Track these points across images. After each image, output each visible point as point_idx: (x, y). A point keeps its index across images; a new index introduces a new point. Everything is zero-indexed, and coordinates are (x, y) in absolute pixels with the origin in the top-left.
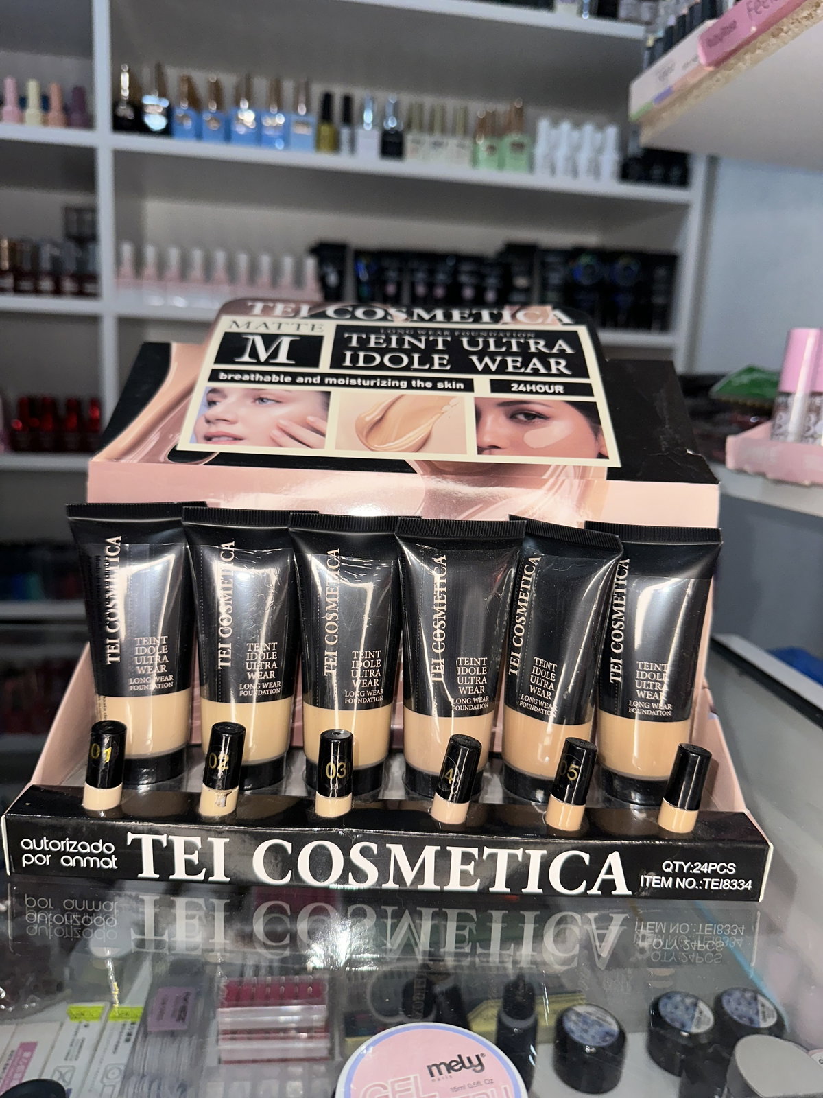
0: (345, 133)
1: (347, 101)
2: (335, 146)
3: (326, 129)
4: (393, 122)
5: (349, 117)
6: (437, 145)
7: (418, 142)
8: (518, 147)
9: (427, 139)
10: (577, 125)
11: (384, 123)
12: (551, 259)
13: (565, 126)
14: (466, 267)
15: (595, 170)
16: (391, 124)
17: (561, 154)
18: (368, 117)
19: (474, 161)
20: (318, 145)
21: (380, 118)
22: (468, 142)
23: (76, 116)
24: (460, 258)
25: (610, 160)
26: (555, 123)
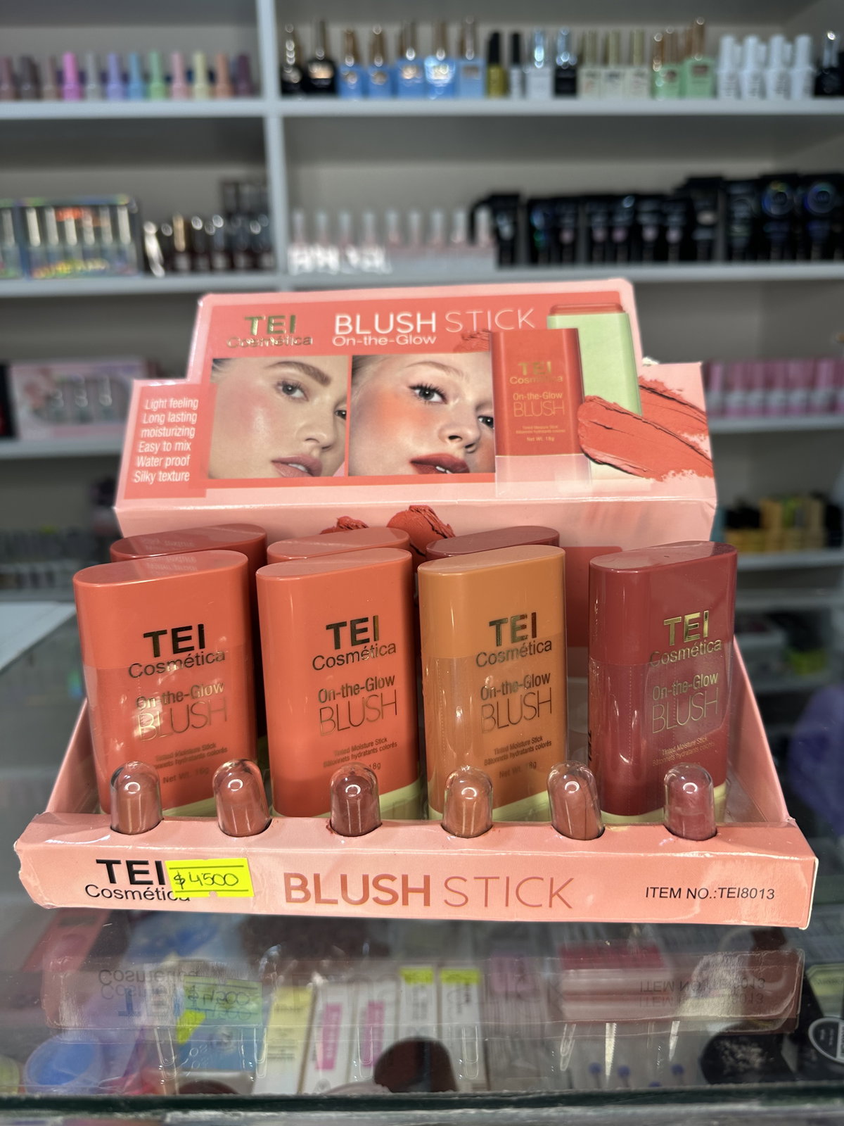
0: (515, 74)
1: (516, 38)
2: (505, 89)
3: (495, 72)
4: (565, 58)
5: (519, 56)
6: (613, 76)
7: (592, 75)
8: (702, 70)
9: (603, 71)
10: (765, 39)
11: (557, 61)
12: (737, 191)
13: (751, 41)
14: (647, 206)
15: (785, 88)
16: (563, 59)
17: (748, 72)
18: (539, 55)
19: (653, 91)
20: (488, 90)
21: (552, 54)
22: (646, 70)
23: (243, 86)
24: (639, 197)
25: (802, 72)
26: (740, 40)
